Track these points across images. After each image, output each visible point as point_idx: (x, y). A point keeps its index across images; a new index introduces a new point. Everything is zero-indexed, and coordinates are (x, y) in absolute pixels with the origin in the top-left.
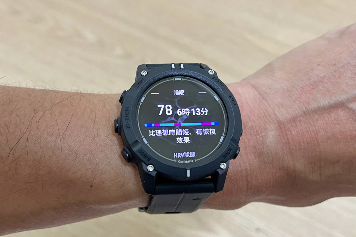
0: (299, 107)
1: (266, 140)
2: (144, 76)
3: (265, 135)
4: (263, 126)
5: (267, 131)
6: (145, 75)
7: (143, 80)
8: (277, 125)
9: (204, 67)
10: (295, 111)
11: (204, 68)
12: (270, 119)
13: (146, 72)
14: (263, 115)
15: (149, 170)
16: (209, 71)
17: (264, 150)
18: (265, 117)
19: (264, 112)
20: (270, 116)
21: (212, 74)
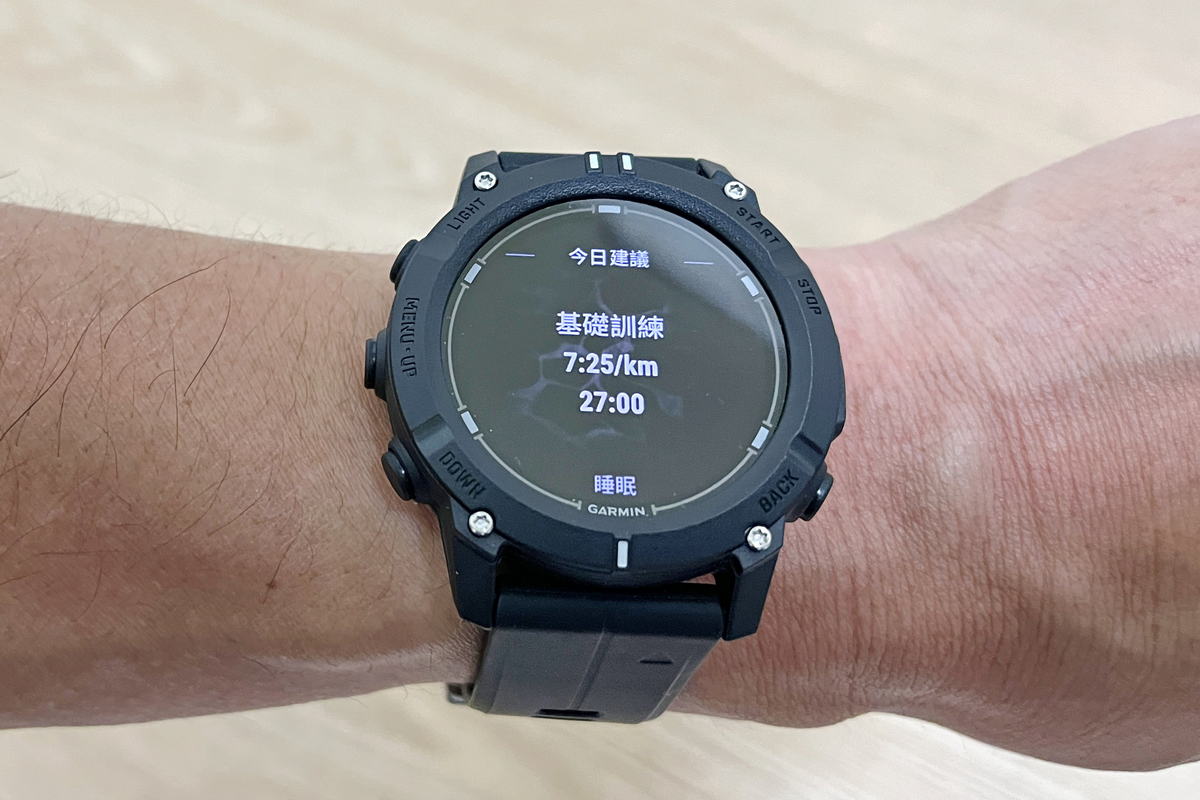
0: (1084, 347)
1: (937, 465)
2: (486, 190)
3: (936, 443)
4: (928, 410)
5: (945, 430)
6: (488, 187)
7: (477, 204)
8: (987, 407)
9: (712, 171)
10: (1064, 360)
11: (711, 175)
12: (960, 384)
13: (492, 176)
14: (936, 367)
15: (474, 531)
16: (727, 188)
17: (926, 499)
18: (941, 377)
19: (938, 357)
20: (962, 371)
21: (741, 197)
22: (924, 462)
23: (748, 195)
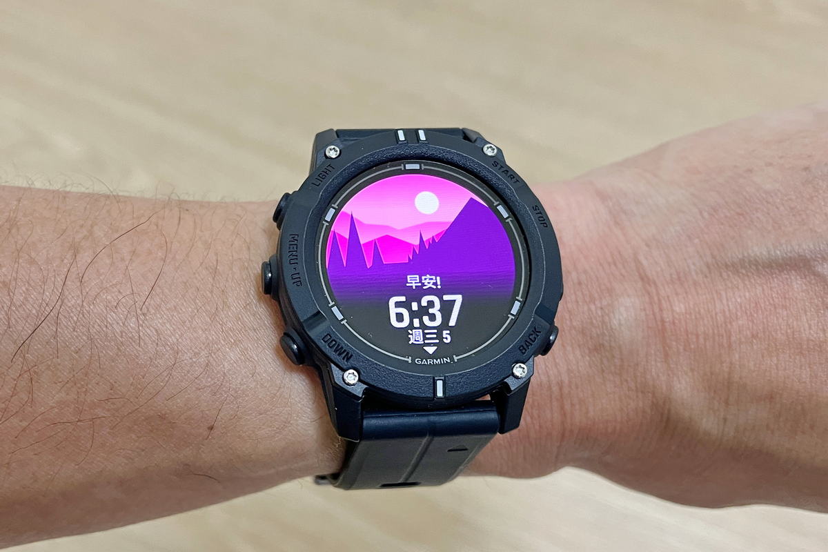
1: (610, 318)
2: (333, 158)
3: (609, 305)
4: (604, 284)
5: (614, 297)
7: (329, 168)
9: (474, 137)
11: (473, 140)
12: (623, 271)
13: (337, 148)
14: (610, 260)
15: (347, 382)
16: (485, 149)
17: (603, 339)
18: (613, 266)
19: (611, 255)
21: (493, 154)
22: (603, 316)
23: (497, 153)
